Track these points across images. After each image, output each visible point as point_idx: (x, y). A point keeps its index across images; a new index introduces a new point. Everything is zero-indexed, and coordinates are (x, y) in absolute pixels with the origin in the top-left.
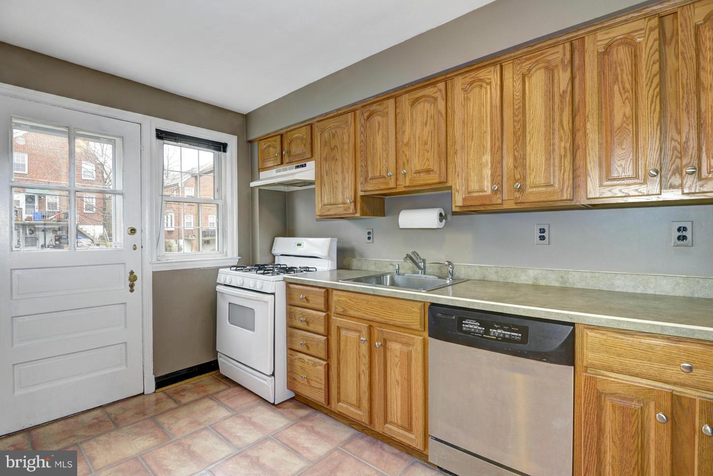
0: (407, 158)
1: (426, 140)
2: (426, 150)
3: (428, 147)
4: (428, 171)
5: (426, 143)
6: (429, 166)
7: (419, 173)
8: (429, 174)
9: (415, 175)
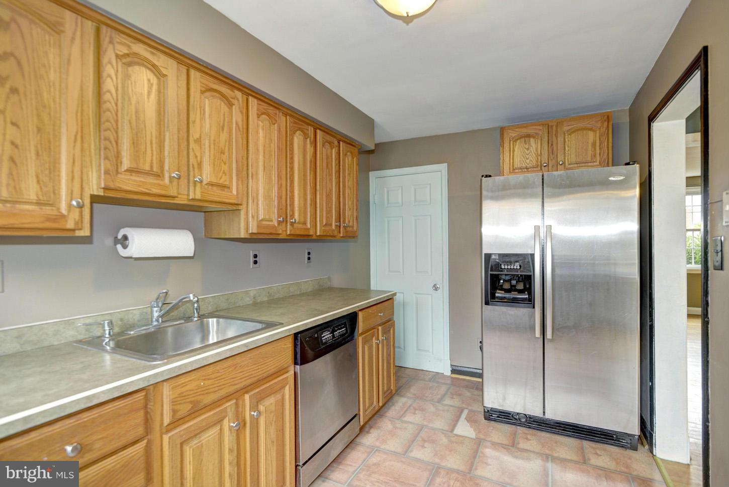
0: (197, 161)
1: (223, 148)
2: (222, 161)
3: (225, 157)
4: (223, 187)
5: (223, 153)
6: (226, 181)
7: (212, 185)
8: (224, 190)
9: (206, 186)
